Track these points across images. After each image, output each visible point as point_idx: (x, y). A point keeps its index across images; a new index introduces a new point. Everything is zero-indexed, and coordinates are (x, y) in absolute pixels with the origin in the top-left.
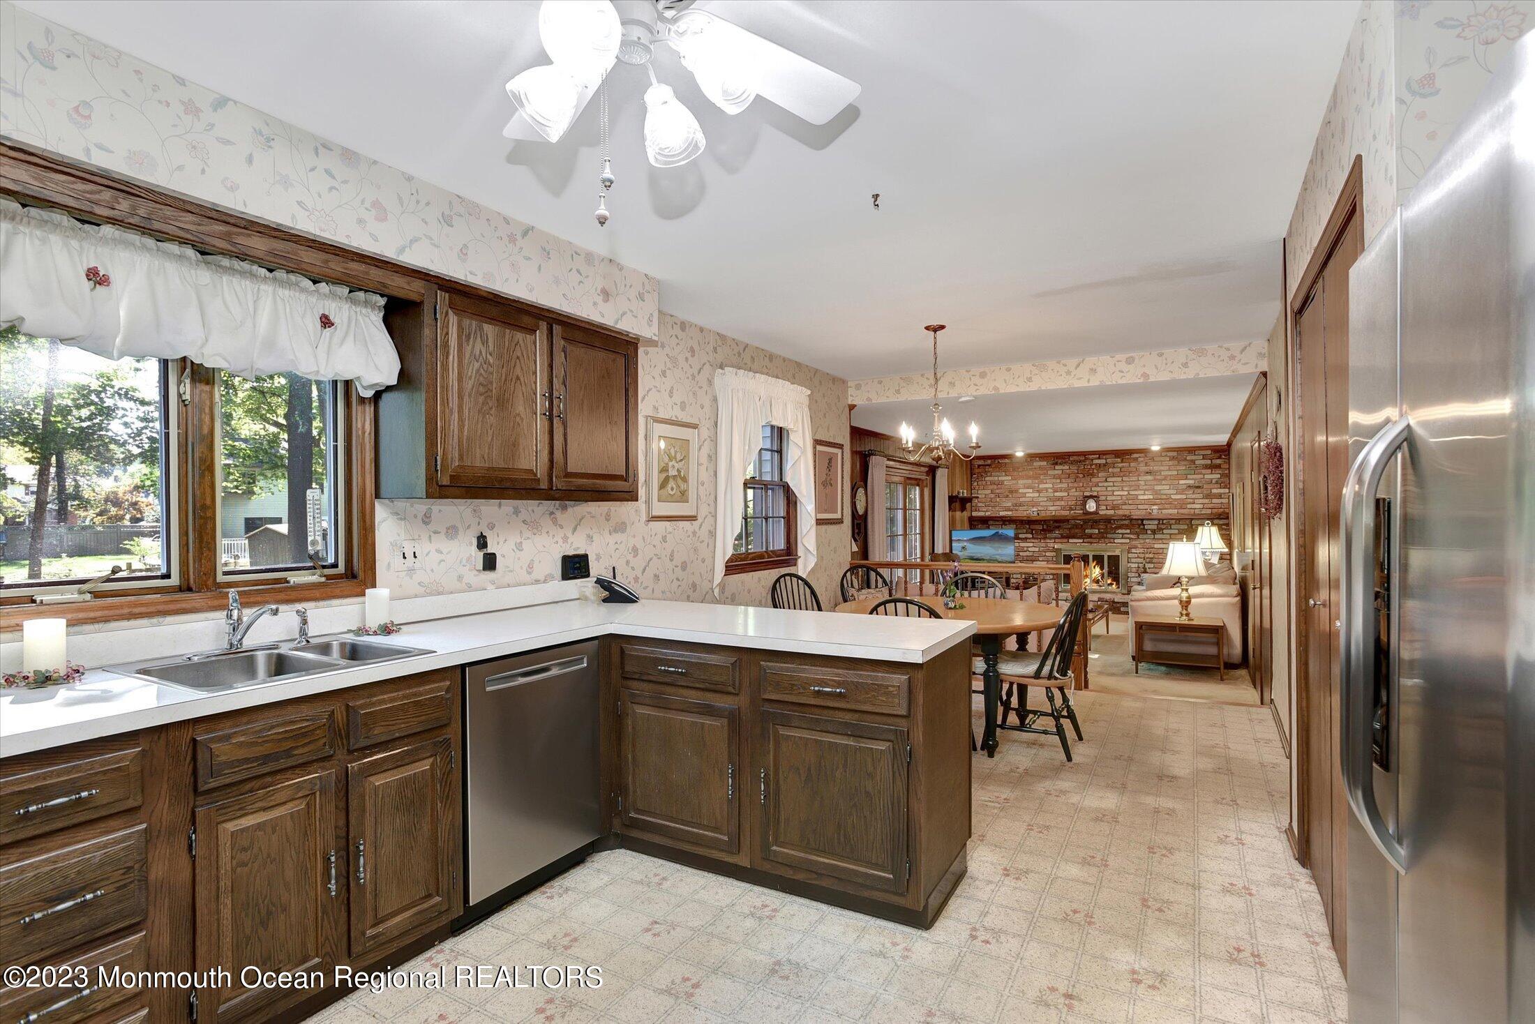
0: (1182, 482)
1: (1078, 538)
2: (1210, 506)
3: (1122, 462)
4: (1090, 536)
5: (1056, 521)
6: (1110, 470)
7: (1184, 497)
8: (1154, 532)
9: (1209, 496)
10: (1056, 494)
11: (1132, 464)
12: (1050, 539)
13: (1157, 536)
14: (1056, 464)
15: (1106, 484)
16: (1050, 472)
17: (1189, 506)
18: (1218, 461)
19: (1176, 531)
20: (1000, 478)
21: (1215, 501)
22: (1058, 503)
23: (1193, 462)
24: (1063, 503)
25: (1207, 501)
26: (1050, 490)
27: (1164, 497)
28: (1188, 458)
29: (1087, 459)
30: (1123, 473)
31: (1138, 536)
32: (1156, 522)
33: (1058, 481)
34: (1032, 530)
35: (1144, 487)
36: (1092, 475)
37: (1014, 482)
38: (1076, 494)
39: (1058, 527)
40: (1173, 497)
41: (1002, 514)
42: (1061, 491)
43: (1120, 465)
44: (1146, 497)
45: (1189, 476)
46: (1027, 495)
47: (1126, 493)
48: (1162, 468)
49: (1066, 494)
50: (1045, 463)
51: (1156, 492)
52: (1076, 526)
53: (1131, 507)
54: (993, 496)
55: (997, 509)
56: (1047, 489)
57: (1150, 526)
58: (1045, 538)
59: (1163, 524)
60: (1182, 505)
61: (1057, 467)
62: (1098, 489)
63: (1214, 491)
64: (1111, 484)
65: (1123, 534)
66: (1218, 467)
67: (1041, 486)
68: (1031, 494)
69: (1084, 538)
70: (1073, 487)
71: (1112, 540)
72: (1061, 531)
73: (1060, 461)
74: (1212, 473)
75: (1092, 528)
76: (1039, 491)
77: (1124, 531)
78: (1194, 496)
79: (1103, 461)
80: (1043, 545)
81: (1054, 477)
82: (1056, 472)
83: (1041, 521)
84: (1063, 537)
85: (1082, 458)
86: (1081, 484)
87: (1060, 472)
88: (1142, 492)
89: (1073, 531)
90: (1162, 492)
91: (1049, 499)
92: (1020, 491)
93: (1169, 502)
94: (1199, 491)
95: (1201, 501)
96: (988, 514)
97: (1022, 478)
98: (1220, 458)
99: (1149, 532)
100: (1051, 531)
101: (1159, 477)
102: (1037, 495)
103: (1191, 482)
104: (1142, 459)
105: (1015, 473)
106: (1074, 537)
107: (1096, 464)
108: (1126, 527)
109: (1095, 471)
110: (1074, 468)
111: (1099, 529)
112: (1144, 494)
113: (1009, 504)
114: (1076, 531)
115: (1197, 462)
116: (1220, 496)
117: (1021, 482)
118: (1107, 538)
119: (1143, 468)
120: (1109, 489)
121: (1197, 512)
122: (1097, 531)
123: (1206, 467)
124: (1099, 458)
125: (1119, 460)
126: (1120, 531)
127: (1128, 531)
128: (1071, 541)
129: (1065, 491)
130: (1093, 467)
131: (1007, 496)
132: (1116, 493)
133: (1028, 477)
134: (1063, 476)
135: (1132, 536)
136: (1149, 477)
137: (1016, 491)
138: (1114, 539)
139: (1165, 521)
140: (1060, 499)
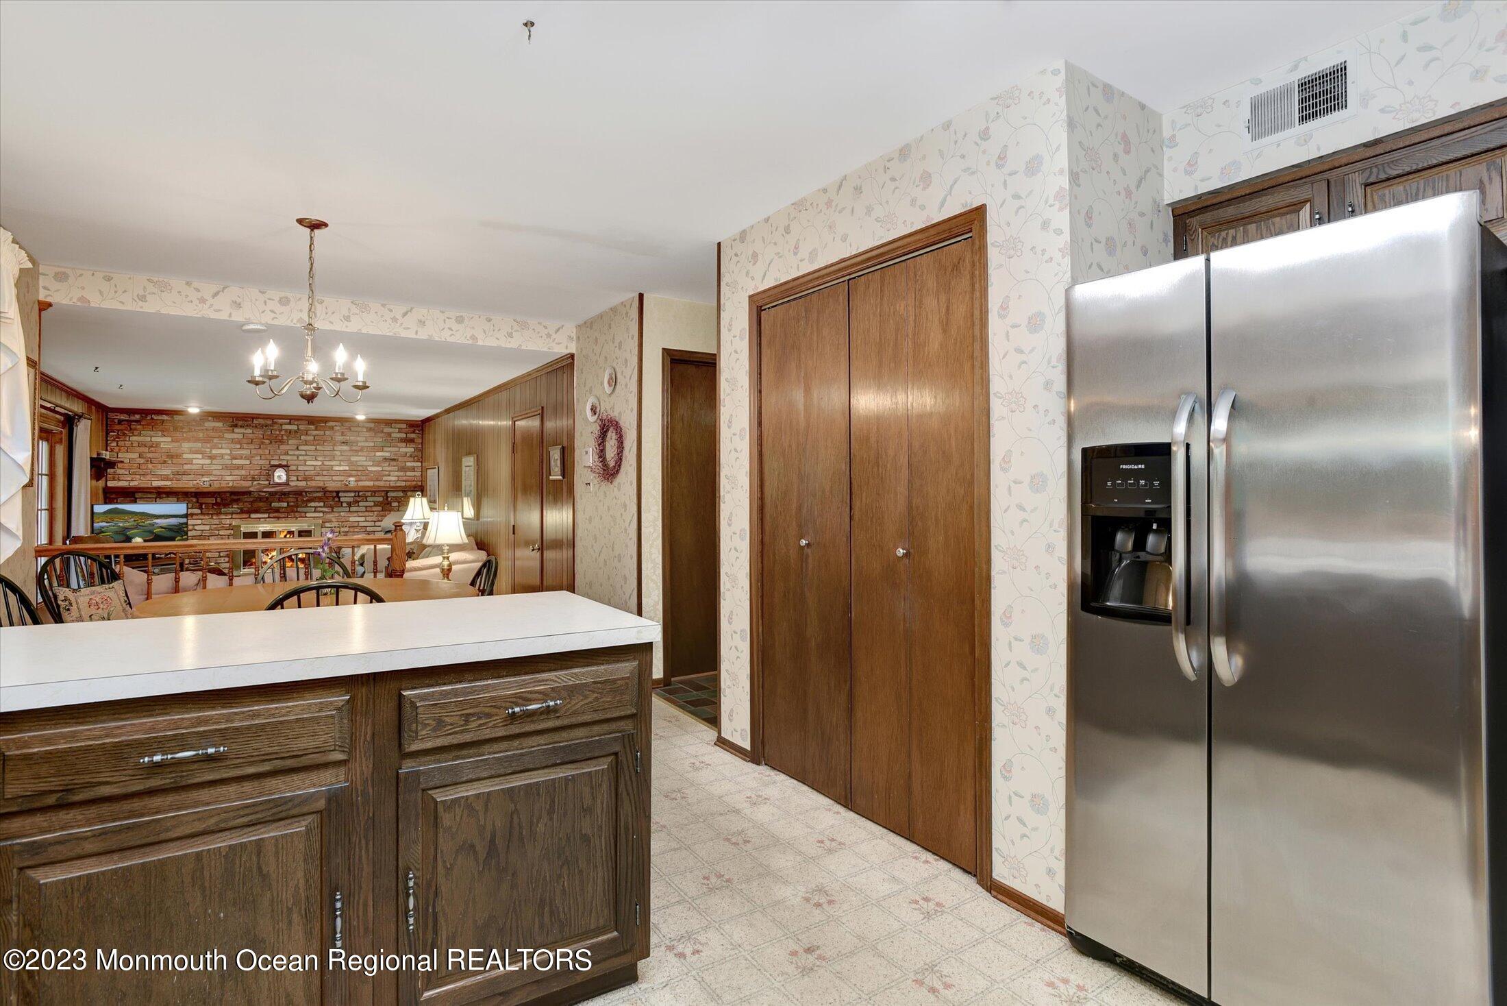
0: (378, 454)
1: (262, 513)
2: (404, 478)
3: (316, 429)
4: (277, 510)
5: (232, 493)
6: (302, 437)
7: (380, 469)
8: (349, 505)
9: (403, 469)
10: (235, 462)
11: (327, 433)
12: (226, 514)
13: (352, 509)
14: (236, 426)
15: (297, 453)
16: (226, 435)
17: (385, 478)
18: (413, 436)
19: (372, 504)
20: (153, 439)
21: (408, 474)
22: (237, 472)
23: (389, 434)
24: (243, 472)
25: (401, 474)
26: (226, 457)
27: (360, 468)
28: (385, 430)
29: (276, 423)
30: (316, 441)
31: (332, 510)
32: (353, 494)
33: (238, 446)
34: (201, 504)
35: (340, 458)
36: (282, 442)
37: (176, 444)
38: (262, 462)
39: (237, 501)
40: (370, 468)
41: (155, 484)
42: (241, 458)
43: (315, 433)
44: (341, 468)
45: (385, 449)
46: (194, 461)
47: (320, 463)
48: (359, 439)
49: (248, 462)
50: (220, 424)
51: (351, 463)
52: (260, 499)
53: (326, 478)
54: (142, 461)
55: (149, 477)
56: (222, 456)
57: (346, 498)
58: (219, 514)
59: (359, 496)
60: (378, 476)
61: (236, 430)
62: (288, 458)
63: (409, 464)
64: (304, 453)
65: (315, 507)
66: (412, 441)
67: (214, 451)
68: (199, 461)
69: (269, 513)
70: (257, 454)
71: (303, 514)
72: (241, 505)
73: (240, 423)
74: (406, 447)
75: (280, 501)
76: (212, 458)
77: (317, 504)
78: (390, 469)
79: (294, 427)
80: (217, 522)
81: (233, 441)
82: (235, 436)
83: (215, 493)
84: (242, 512)
85: (269, 422)
86: (267, 452)
87: (240, 436)
88: (338, 463)
89: (256, 505)
90: (359, 463)
91: (225, 467)
92: (185, 456)
93: (366, 474)
94: (394, 463)
95: (396, 473)
96: (133, 484)
97: (189, 440)
98: (414, 432)
99: (344, 505)
100: (226, 505)
101: (354, 448)
102: (208, 461)
103: (387, 454)
104: (338, 428)
105: (178, 434)
106: (257, 511)
107: (286, 430)
108: (320, 499)
109: (285, 438)
110: (259, 433)
111: (288, 502)
112: (340, 465)
113: (168, 472)
114: (261, 504)
115: (393, 435)
116: (413, 469)
117: (186, 445)
118: (297, 512)
119: (339, 438)
120: (300, 458)
121: (392, 484)
122: (285, 505)
123: (402, 440)
124: (290, 423)
125: (313, 427)
126: (312, 504)
127: (322, 504)
128: (253, 516)
129: (246, 458)
130: (283, 432)
131: (165, 462)
132: (308, 463)
133: (198, 440)
134: (245, 441)
135: (326, 510)
136: (345, 448)
137: (178, 456)
138: (306, 513)
139: (361, 494)
140: (241, 467)
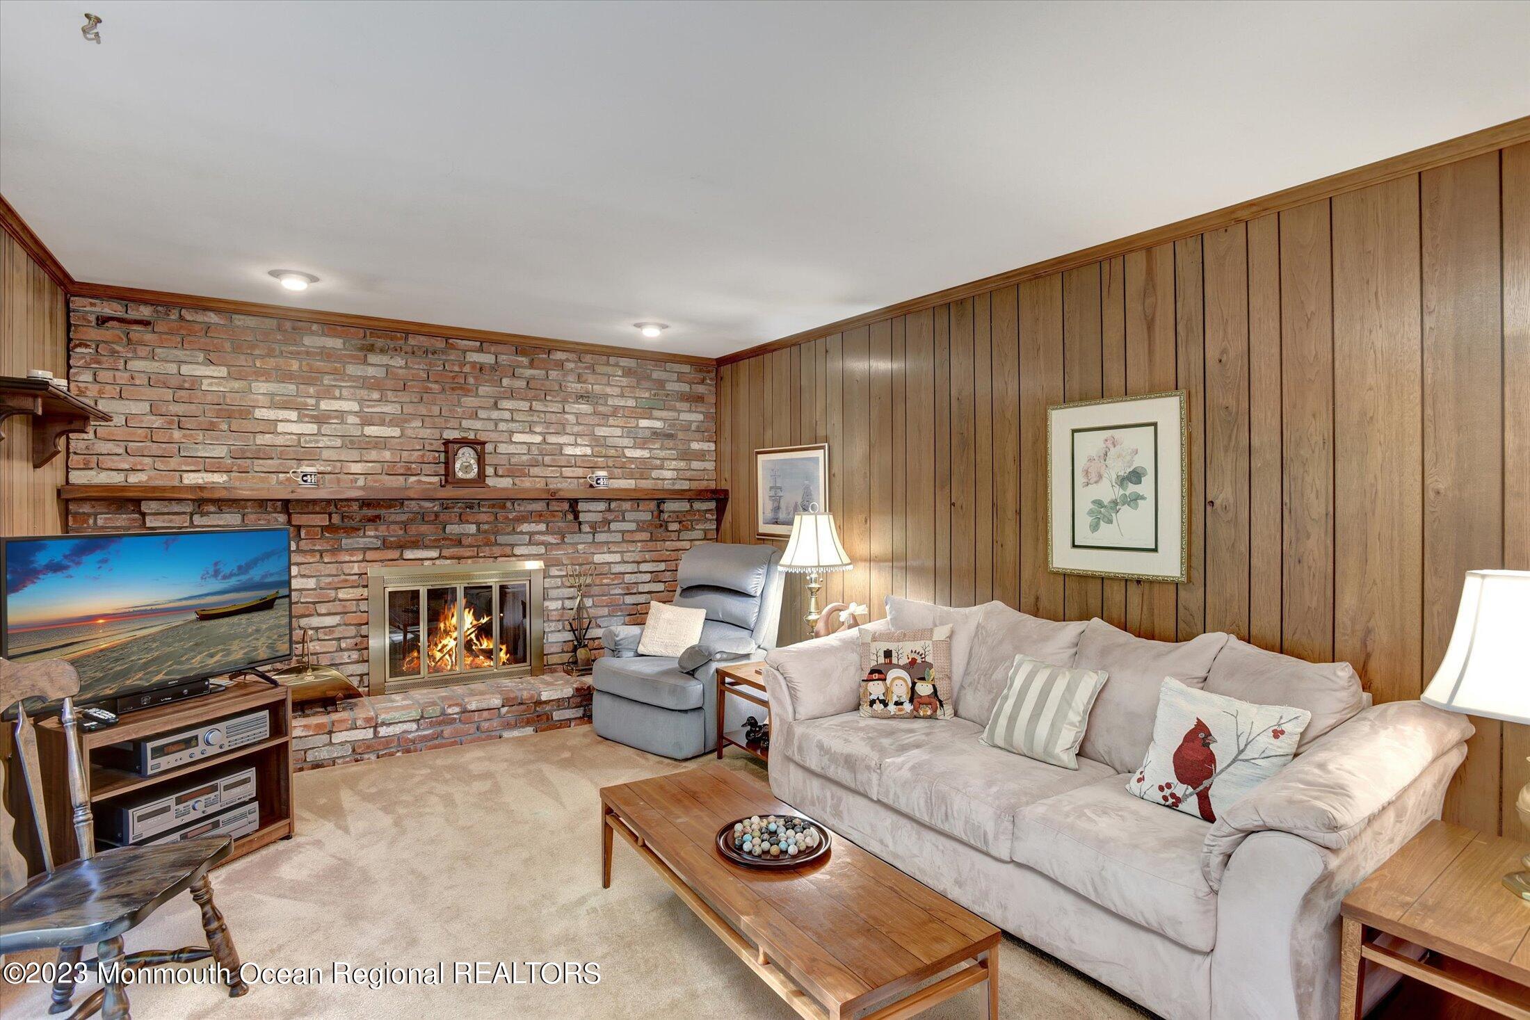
0: (644, 423)
1: (426, 547)
2: (688, 474)
3: (532, 365)
4: (458, 542)
5: (365, 503)
6: (505, 382)
7: (646, 454)
8: (594, 528)
9: (686, 455)
10: (371, 430)
11: (553, 374)
12: (352, 550)
13: (601, 537)
14: (371, 349)
15: (495, 415)
16: (351, 369)
17: (655, 474)
18: (701, 389)
19: (633, 526)
20: (185, 369)
21: (696, 465)
22: (373, 455)
23: (661, 384)
24: (387, 455)
25: (682, 464)
26: (351, 419)
27: (612, 452)
28: (655, 375)
29: (453, 347)
30: (535, 391)
31: (563, 537)
32: (602, 506)
33: (376, 396)
34: (299, 528)
35: (576, 429)
36: (464, 390)
37: (237, 385)
38: (426, 433)
39: (375, 519)
40: (629, 453)
41: (190, 479)
42: (382, 424)
43: (529, 372)
44: (578, 451)
45: (656, 413)
46: (281, 427)
47: (538, 439)
48: (608, 390)
49: (396, 432)
50: (335, 343)
51: (597, 442)
52: (422, 517)
53: (548, 472)
54: (158, 422)
55: (173, 463)
56: (341, 415)
57: (591, 512)
58: (335, 551)
59: (609, 510)
60: (643, 469)
61: (372, 358)
62: (478, 425)
63: (695, 446)
64: (507, 415)
65: (531, 534)
66: (700, 399)
67: (325, 405)
68: (292, 426)
69: (440, 548)
70: (414, 416)
71: (508, 550)
72: (382, 530)
73: (380, 343)
74: (690, 411)
75: (461, 520)
76: (321, 419)
77: (533, 527)
78: (662, 454)
79: (487, 359)
80: (332, 569)
81: (367, 384)
82: (371, 371)
83: (329, 501)
84: (386, 545)
85: (440, 344)
86: (436, 410)
87: (380, 373)
88: (571, 439)
89: (413, 530)
90: (610, 441)
91: (350, 442)
92: (259, 413)
93: (619, 465)
94: (671, 443)
95: (674, 464)
96: (134, 479)
97: (265, 375)
98: (703, 382)
99: (586, 528)
100: (352, 531)
101: (601, 409)
102: (312, 428)
103: (658, 424)
104: (571, 365)
105: (242, 360)
106: (415, 545)
107: (474, 364)
108: (539, 517)
109: (471, 380)
110: (419, 367)
111: (478, 524)
112: (576, 444)
113: (220, 451)
114: (424, 528)
115: (669, 386)
116: (701, 456)
117: (261, 387)
118: (496, 544)
119: (573, 387)
120: (502, 426)
121: (667, 485)
122: (472, 529)
123: (685, 397)
124: (481, 350)
125: (524, 360)
126: (525, 527)
127: (542, 527)
128: (409, 554)
129: (393, 423)
130: (467, 369)
131: (211, 428)
132: (518, 438)
133: (286, 377)
134: (390, 384)
135: (550, 539)
136: (585, 408)
137: (245, 413)
138: (513, 546)
139: (613, 505)
140: (380, 443)
